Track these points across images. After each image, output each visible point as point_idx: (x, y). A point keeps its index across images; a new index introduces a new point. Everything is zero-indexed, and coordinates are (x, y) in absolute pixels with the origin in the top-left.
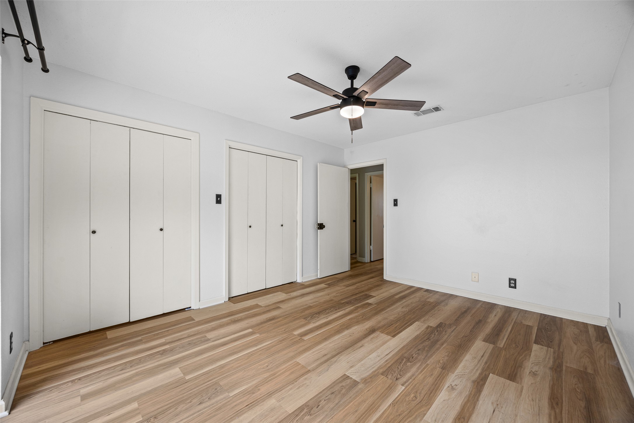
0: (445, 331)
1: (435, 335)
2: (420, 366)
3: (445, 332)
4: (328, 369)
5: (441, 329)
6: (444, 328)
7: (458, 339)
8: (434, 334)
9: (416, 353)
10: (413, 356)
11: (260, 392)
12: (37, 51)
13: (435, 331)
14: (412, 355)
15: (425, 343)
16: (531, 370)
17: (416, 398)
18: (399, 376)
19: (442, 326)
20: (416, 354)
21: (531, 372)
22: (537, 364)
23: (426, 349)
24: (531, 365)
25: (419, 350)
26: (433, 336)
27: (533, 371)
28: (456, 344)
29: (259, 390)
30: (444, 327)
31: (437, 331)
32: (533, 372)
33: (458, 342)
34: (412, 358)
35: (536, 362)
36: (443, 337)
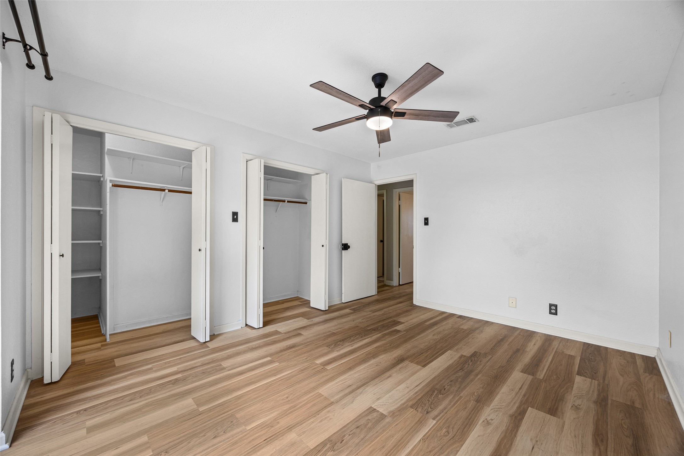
0: (480, 360)
1: (469, 365)
2: (452, 398)
3: (480, 362)
4: (353, 401)
5: (476, 359)
6: (479, 358)
7: (494, 369)
8: (467, 363)
9: (449, 384)
10: (445, 388)
11: (279, 425)
12: (40, 57)
13: (468, 361)
14: (444, 386)
15: (458, 373)
16: (574, 403)
17: (448, 433)
18: (430, 409)
19: (476, 355)
20: (448, 386)
21: (574, 406)
22: (580, 397)
23: (460, 380)
24: (573, 399)
25: (451, 381)
26: (467, 366)
27: (576, 404)
28: (492, 375)
29: (278, 423)
30: (479, 356)
31: (471, 361)
32: (576, 406)
33: (494, 372)
34: (444, 390)
35: (579, 395)
36: (477, 368)
